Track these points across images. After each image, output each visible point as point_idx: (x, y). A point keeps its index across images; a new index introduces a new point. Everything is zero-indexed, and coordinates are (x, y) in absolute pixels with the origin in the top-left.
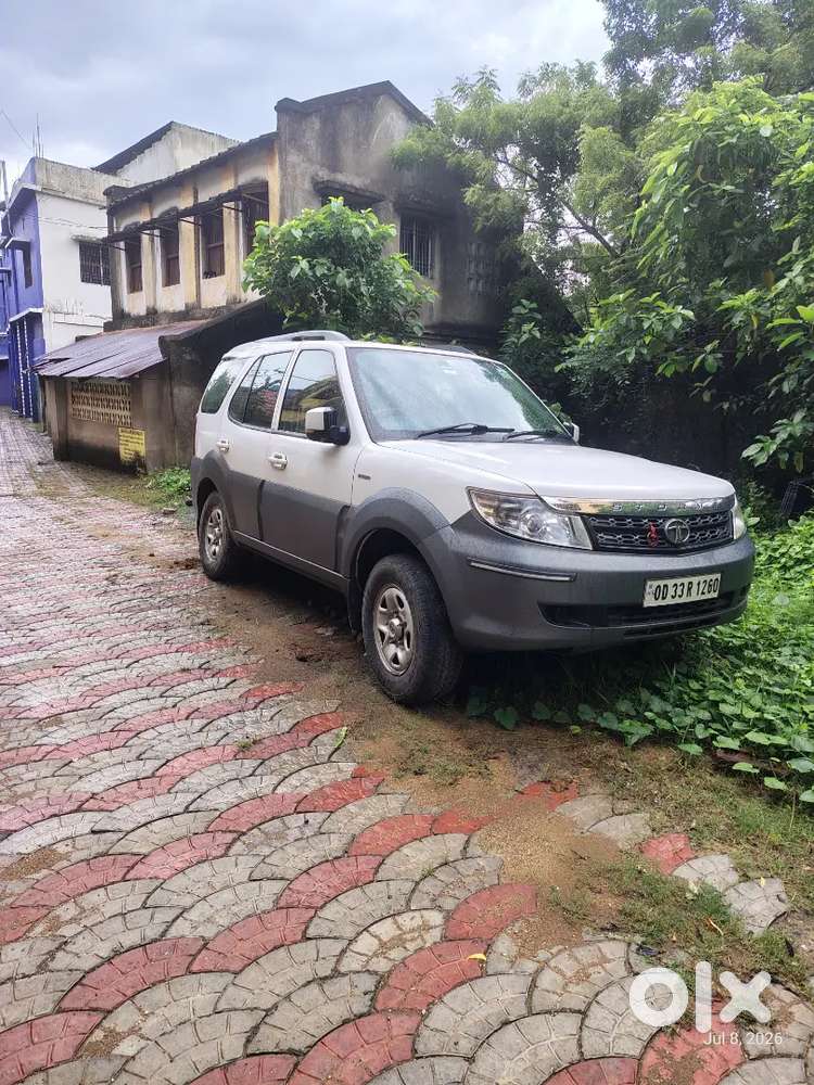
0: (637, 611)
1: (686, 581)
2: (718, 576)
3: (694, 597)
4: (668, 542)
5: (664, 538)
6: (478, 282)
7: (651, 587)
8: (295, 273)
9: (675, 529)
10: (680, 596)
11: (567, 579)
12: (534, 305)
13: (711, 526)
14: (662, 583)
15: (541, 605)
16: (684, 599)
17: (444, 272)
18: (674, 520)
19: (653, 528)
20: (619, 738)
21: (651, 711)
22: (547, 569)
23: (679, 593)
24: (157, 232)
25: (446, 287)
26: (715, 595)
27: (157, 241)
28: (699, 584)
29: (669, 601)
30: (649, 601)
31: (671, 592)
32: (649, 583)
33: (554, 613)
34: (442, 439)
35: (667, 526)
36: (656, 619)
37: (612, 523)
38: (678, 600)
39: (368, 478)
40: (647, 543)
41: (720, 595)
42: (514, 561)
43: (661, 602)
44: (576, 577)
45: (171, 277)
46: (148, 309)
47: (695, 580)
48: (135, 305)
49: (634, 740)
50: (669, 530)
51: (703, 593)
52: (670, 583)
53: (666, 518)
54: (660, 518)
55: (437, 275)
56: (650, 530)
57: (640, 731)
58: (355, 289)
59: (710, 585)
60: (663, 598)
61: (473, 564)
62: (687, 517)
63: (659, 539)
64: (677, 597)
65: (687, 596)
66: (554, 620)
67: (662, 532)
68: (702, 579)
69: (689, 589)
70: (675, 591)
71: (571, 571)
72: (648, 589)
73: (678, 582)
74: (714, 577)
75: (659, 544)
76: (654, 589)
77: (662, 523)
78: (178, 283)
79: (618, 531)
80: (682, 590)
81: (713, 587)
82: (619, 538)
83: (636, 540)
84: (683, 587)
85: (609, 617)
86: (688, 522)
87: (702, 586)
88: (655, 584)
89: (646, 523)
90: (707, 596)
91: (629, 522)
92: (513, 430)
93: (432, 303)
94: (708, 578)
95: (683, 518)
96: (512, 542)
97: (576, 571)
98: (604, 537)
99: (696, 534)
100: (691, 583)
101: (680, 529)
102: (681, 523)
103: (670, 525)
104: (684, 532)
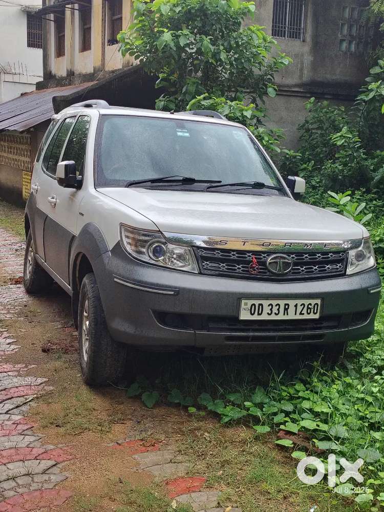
0: (233, 321)
1: (282, 303)
2: (319, 301)
3: (291, 316)
4: (269, 271)
5: (266, 268)
6: (350, 43)
7: (246, 304)
9: (276, 263)
10: (276, 314)
11: (173, 293)
13: (315, 264)
14: (257, 302)
15: (154, 312)
16: (281, 317)
17: (316, 36)
18: (275, 256)
19: (255, 260)
20: (217, 416)
21: (251, 401)
22: (157, 285)
23: (275, 310)
24: (76, 6)
25: (317, 47)
26: (317, 316)
27: (77, 13)
28: (296, 306)
29: (264, 317)
30: (245, 315)
31: (267, 309)
32: (243, 302)
33: (163, 317)
34: (152, 188)
35: (269, 259)
37: (218, 255)
38: (273, 317)
39: (83, 215)
40: (248, 271)
41: (320, 317)
43: (256, 317)
44: (179, 292)
46: (67, 70)
47: (292, 303)
48: (60, 68)
49: (227, 420)
50: (270, 263)
51: (301, 314)
52: (265, 303)
53: (270, 253)
54: (264, 253)
55: (308, 38)
56: (252, 261)
57: (232, 413)
58: (215, 55)
59: (308, 308)
60: (259, 314)
61: (115, 280)
62: (292, 254)
63: (261, 269)
64: (273, 314)
65: (284, 314)
66: (165, 324)
67: (264, 264)
68: (299, 302)
69: (286, 310)
70: (271, 310)
71: (176, 288)
72: (243, 306)
73: (274, 302)
74: (313, 302)
75: (260, 272)
76: (249, 306)
77: (264, 257)
78: (90, 49)
79: (223, 261)
80: (278, 310)
81: (312, 310)
82: (223, 266)
83: (239, 268)
84: (279, 307)
85: (211, 325)
86: (293, 258)
87: (299, 309)
88: (250, 302)
89: (249, 256)
90: (306, 317)
91: (234, 255)
92: (220, 182)
93: (302, 63)
94: (306, 302)
95: (289, 253)
96: (138, 264)
97: (179, 288)
98: (210, 264)
99: (302, 267)
100: (288, 305)
101: (284, 263)
102: (284, 258)
103: (272, 259)
104: (287, 265)
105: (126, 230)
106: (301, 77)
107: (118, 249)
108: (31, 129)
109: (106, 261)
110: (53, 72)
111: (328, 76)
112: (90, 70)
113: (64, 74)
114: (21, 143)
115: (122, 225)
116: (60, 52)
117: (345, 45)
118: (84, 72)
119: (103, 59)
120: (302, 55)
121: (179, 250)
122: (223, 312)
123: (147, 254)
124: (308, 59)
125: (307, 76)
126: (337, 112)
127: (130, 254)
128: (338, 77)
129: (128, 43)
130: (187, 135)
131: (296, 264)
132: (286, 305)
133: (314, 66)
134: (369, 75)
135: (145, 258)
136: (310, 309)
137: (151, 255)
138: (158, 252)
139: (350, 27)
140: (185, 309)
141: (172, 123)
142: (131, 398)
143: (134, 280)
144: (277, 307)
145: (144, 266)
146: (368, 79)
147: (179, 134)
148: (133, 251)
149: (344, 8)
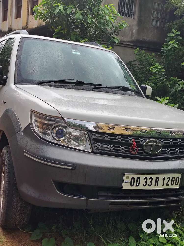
1: (154, 177)
2: (179, 175)
3: (160, 186)
4: (145, 152)
5: (143, 150)
6: (157, 22)
7: (128, 178)
9: (150, 145)
10: (149, 185)
11: (71, 168)
12: (179, 33)
13: (176, 147)
14: (136, 176)
15: (55, 182)
16: (153, 187)
17: (140, 16)
18: (149, 140)
19: (135, 143)
22: (59, 161)
23: (149, 182)
25: (140, 23)
26: (178, 187)
28: (164, 179)
29: (141, 187)
30: (126, 187)
31: (143, 182)
32: (126, 176)
33: (62, 187)
34: (55, 86)
35: (145, 142)
36: (132, 198)
37: (108, 138)
38: (147, 188)
39: (4, 103)
40: (129, 151)
41: (180, 187)
42: (42, 154)
43: (134, 188)
44: (76, 167)
45: (18, 15)
46: (8, 28)
47: (161, 177)
50: (146, 146)
51: (167, 185)
52: (142, 177)
53: (145, 138)
54: (141, 137)
55: (136, 17)
56: (133, 144)
59: (172, 181)
60: (137, 186)
61: (25, 154)
62: (162, 139)
63: (139, 150)
64: (147, 185)
65: (155, 185)
66: (63, 192)
67: (141, 146)
68: (166, 176)
69: (156, 182)
70: (146, 182)
71: (73, 164)
72: (125, 179)
73: (148, 176)
74: (176, 176)
75: (138, 152)
76: (130, 179)
77: (142, 141)
79: (110, 143)
80: (151, 182)
81: (175, 182)
82: (110, 147)
83: (123, 149)
84: (152, 180)
85: (99, 193)
86: (162, 142)
87: (166, 181)
88: (131, 176)
89: (131, 140)
90: (170, 187)
91: (119, 138)
92: (101, 85)
93: (133, 30)
94: (171, 176)
95: (159, 138)
96: (44, 143)
97: (76, 164)
98: (101, 145)
99: (168, 149)
100: (158, 178)
101: (156, 145)
102: (156, 142)
104: (158, 147)
105: (35, 116)
106: (131, 37)
107: (29, 130)
109: (19, 139)
111: (145, 38)
112: (20, 28)
113: (7, 30)
115: (32, 111)
116: (5, 19)
117: (154, 23)
118: (17, 29)
119: (27, 22)
120: (133, 26)
121: (76, 133)
122: (110, 184)
123: (51, 135)
124: (135, 28)
125: (134, 37)
126: (150, 56)
127: (37, 134)
128: (150, 39)
130: (79, 53)
131: (164, 147)
132: (157, 178)
133: (139, 32)
134: (167, 37)
135: (50, 139)
136: (174, 181)
137: (55, 137)
138: (60, 134)
139: (157, 13)
140: (80, 181)
141: (69, 46)
143: (40, 156)
144: (151, 180)
145: (48, 145)
146: (167, 39)
147: (74, 53)
148: (40, 132)
149: (155, 3)
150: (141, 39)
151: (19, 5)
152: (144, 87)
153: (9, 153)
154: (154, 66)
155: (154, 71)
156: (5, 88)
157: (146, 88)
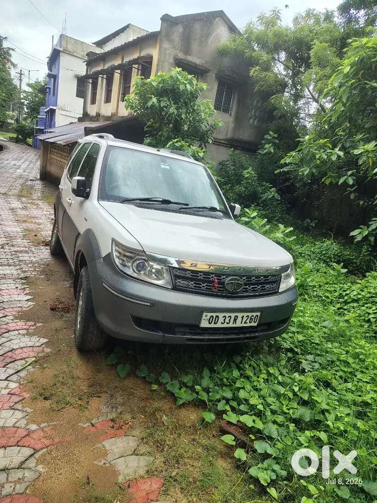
0: (195, 328)
1: (233, 315)
2: (259, 314)
3: (238, 324)
4: (226, 290)
5: (224, 287)
6: (254, 120)
7: (206, 316)
8: (150, 104)
9: (232, 283)
10: (227, 323)
11: (149, 304)
12: (276, 135)
13: (258, 284)
14: (214, 315)
15: (133, 317)
16: (231, 325)
17: (237, 113)
18: (231, 278)
19: (216, 281)
20: (173, 397)
21: (200, 385)
23: (227, 320)
24: (105, 76)
25: (238, 120)
26: (255, 324)
27: (105, 80)
28: (243, 317)
29: (219, 325)
30: (204, 324)
31: (221, 320)
32: (205, 314)
33: (140, 322)
35: (227, 280)
36: (210, 334)
37: (188, 275)
38: (225, 325)
39: (86, 220)
40: (210, 289)
41: (258, 325)
43: (213, 325)
44: (154, 304)
45: (108, 100)
46: (96, 113)
47: (240, 315)
48: (92, 111)
49: (181, 402)
50: (227, 284)
51: (245, 323)
52: (221, 315)
53: (228, 275)
54: (223, 275)
55: (233, 113)
56: (214, 282)
57: (185, 395)
58: (179, 115)
59: (251, 318)
60: (215, 323)
61: (104, 284)
62: (244, 276)
63: (220, 287)
64: (225, 324)
65: (233, 323)
66: (140, 326)
67: (223, 283)
68: (245, 314)
69: (235, 320)
70: (224, 320)
71: (152, 300)
72: (204, 317)
73: (227, 315)
74: (255, 314)
75: (219, 290)
76: (208, 317)
77: (224, 278)
78: (110, 102)
79: (191, 280)
80: (230, 320)
81: (253, 320)
82: (191, 284)
83: (204, 286)
84: (231, 318)
85: (177, 330)
86: (244, 280)
87: (245, 319)
88: (210, 315)
89: (212, 277)
90: (248, 325)
91: (201, 275)
92: (187, 205)
93: (228, 128)
94: (250, 314)
95: (241, 277)
96: (123, 277)
97: (155, 301)
98: (182, 282)
99: (249, 287)
100: (237, 317)
101: (237, 283)
102: (238, 280)
103: (229, 280)
104: (239, 285)
105: (116, 245)
106: (226, 135)
107: (108, 259)
108: (70, 145)
109: (99, 265)
110: (88, 113)
111: (241, 137)
112: (109, 114)
113: (95, 115)
114: (63, 152)
115: (113, 240)
116: (93, 101)
117: (252, 120)
118: (106, 115)
119: (117, 109)
120: (229, 123)
121: (156, 266)
122: (189, 322)
123: (131, 268)
124: (231, 125)
125: (229, 136)
126: (244, 158)
127: (117, 266)
128: (246, 138)
129: (131, 102)
130: (168, 167)
131: (246, 285)
132: (235, 316)
133: (234, 130)
134: (264, 139)
135: (130, 272)
136: (252, 319)
137: (135, 269)
138: (140, 268)
139: (255, 112)
140: (158, 318)
141: (159, 158)
142: (108, 365)
143: (120, 290)
144: (229, 318)
145: (127, 279)
146: (263, 142)
147: (162, 166)
148: (121, 264)
149: (254, 99)
150: (236, 137)
151: (110, 89)
152: (233, 206)
153: (88, 276)
154: (247, 171)
155: (246, 176)
156: (88, 203)
157: (235, 207)
